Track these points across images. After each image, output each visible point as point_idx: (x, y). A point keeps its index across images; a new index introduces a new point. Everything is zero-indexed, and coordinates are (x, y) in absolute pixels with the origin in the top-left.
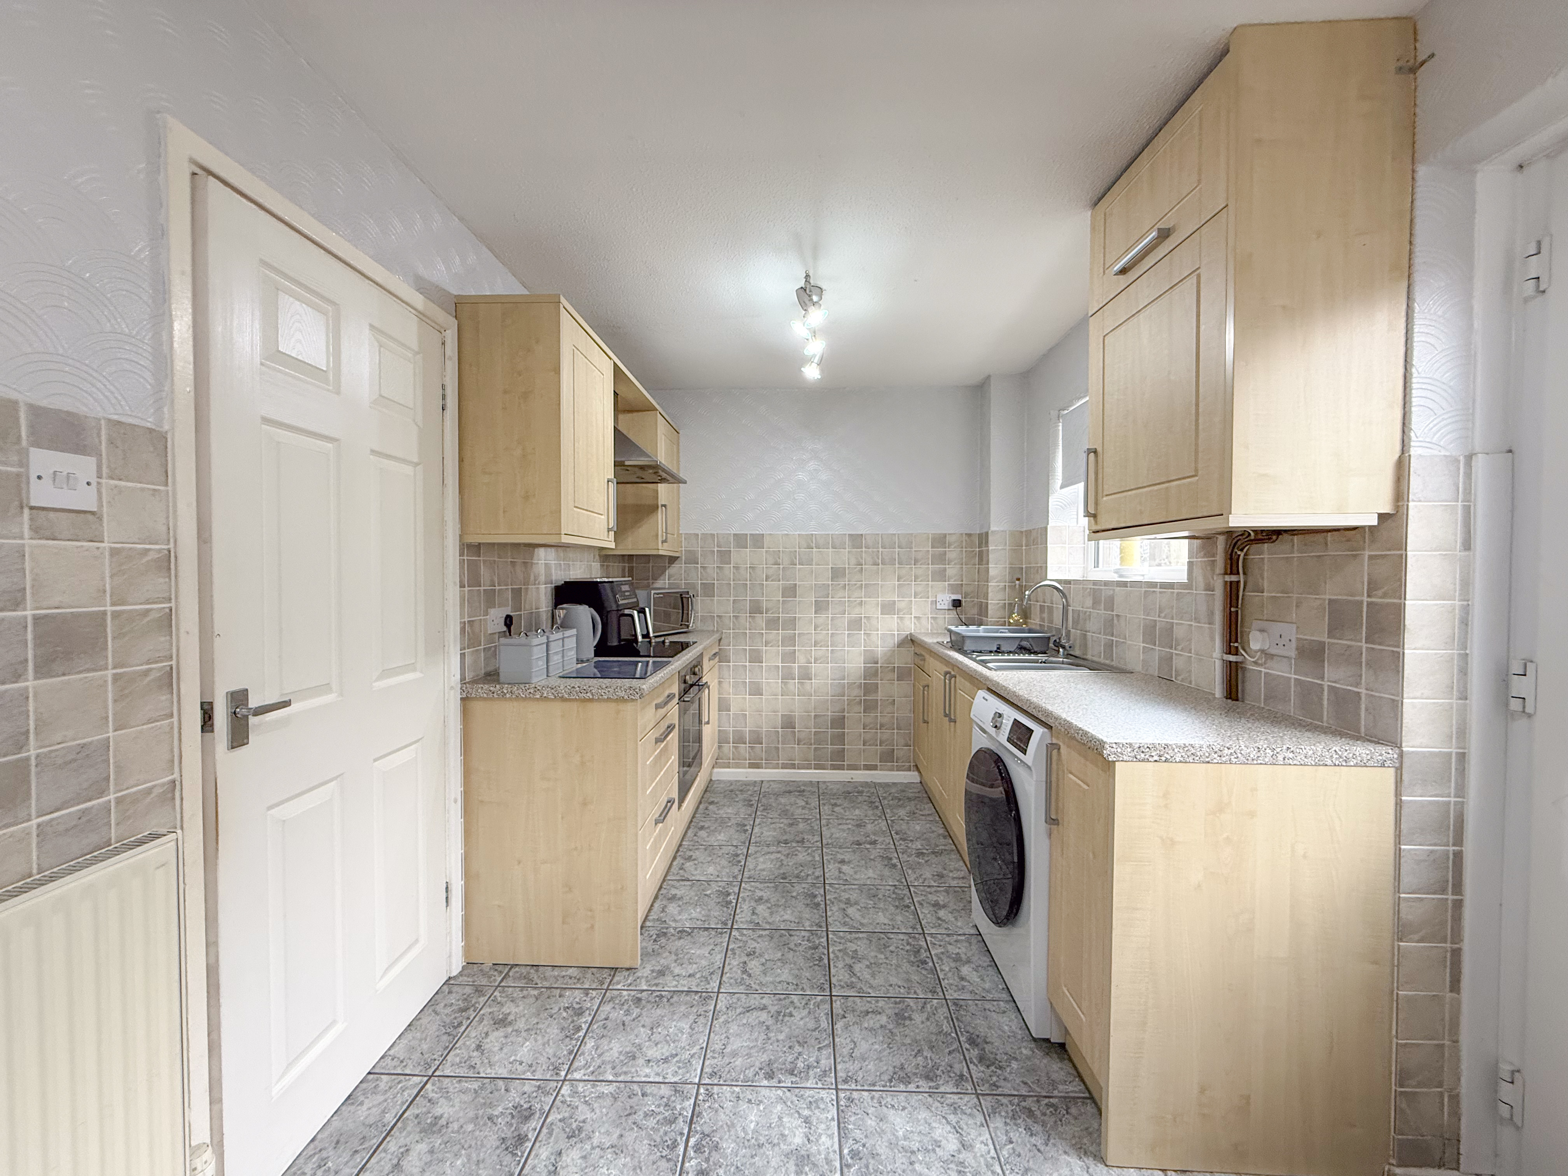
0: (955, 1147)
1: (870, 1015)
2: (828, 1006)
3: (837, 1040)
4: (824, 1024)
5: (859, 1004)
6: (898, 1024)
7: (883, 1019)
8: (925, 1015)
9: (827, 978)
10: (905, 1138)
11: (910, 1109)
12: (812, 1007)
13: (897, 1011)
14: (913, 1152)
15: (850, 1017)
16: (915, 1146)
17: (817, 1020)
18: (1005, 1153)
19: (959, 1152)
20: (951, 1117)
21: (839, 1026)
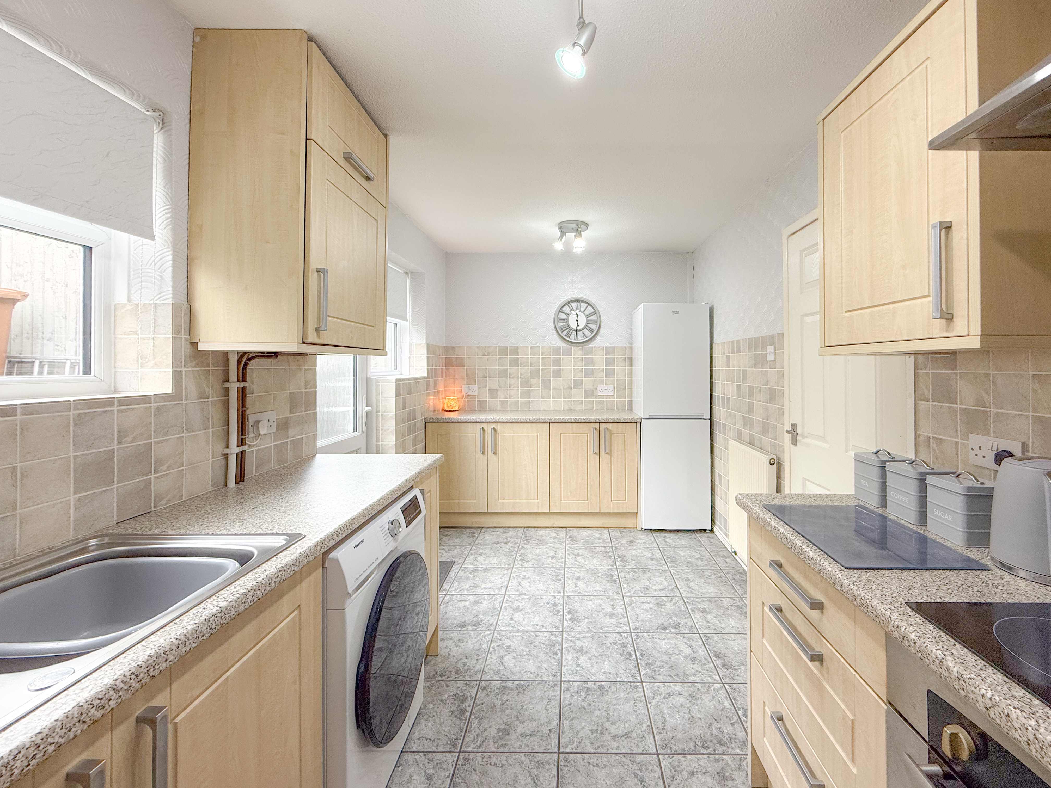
0: (507, 657)
1: (529, 733)
2: (563, 741)
3: (558, 711)
4: (566, 723)
5: (536, 743)
6: (510, 725)
7: (520, 730)
8: (486, 733)
9: (560, 773)
10: (529, 660)
11: (522, 672)
12: (576, 739)
13: (507, 737)
14: (527, 655)
15: (545, 730)
16: (526, 657)
17: (571, 727)
18: (484, 655)
19: (505, 655)
20: (502, 668)
21: (556, 722)
